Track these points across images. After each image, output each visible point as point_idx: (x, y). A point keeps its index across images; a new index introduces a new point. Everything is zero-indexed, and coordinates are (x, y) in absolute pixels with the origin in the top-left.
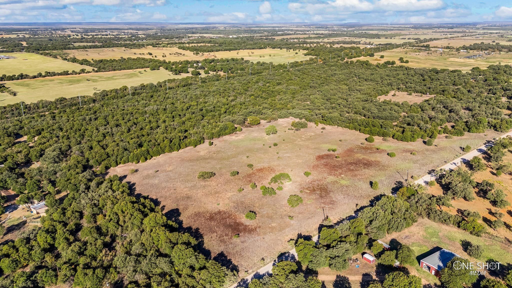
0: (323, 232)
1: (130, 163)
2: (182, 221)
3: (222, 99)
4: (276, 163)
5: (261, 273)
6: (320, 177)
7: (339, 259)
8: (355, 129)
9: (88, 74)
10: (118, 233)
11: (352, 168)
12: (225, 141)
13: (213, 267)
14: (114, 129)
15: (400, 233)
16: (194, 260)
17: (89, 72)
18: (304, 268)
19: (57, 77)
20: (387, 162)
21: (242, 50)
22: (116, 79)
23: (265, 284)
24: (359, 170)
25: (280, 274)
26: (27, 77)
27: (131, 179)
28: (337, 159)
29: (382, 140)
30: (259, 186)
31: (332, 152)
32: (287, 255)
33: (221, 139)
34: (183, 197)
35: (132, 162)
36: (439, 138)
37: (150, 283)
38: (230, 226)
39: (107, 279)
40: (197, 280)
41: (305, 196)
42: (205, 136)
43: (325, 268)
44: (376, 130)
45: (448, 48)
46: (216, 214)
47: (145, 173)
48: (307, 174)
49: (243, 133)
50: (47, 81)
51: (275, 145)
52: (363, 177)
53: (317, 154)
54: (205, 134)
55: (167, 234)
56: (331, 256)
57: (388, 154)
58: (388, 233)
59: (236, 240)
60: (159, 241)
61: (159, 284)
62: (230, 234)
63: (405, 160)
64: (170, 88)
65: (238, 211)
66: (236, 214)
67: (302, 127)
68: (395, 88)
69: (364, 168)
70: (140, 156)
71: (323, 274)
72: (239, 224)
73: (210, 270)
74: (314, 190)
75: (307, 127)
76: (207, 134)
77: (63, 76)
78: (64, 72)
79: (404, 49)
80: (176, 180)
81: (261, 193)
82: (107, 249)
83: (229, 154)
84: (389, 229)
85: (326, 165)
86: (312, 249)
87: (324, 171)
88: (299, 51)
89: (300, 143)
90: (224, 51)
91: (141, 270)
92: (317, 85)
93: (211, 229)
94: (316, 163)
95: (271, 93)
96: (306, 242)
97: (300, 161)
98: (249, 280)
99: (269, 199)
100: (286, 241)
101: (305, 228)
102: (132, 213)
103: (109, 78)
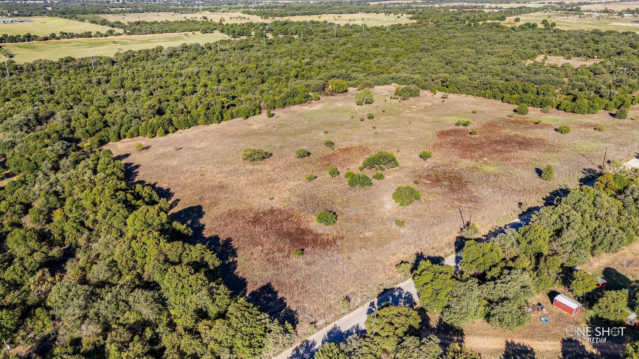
0: (469, 249)
1: (141, 137)
2: (204, 225)
3: (293, 61)
4: (371, 141)
5: (344, 329)
6: (447, 161)
7: (510, 305)
8: (495, 97)
9: (117, 37)
10: (82, 241)
11: (499, 148)
12: (293, 112)
13: (239, 315)
14: (129, 93)
15: (615, 255)
16: (205, 297)
17: (119, 34)
18: (433, 323)
19: (75, 39)
20: (557, 141)
21: (326, 15)
22: (153, 42)
23: (349, 354)
24: (511, 151)
25: (384, 334)
26: (36, 38)
27: (135, 159)
28: (472, 136)
29: (539, 112)
30: (343, 172)
31: (461, 127)
32: (397, 294)
33: (287, 109)
34: (213, 186)
35: (145, 135)
36: (633, 109)
37: (103, 346)
38: (289, 234)
39: (25, 330)
40: (205, 341)
41: (424, 188)
42: (263, 104)
43: (477, 321)
44: (530, 97)
45: (606, 11)
46: (265, 214)
47: (161, 150)
48: (424, 157)
49: (320, 102)
50: (60, 43)
51: (371, 117)
52: (520, 161)
53: (439, 129)
54: (263, 102)
55: (162, 244)
56: (491, 298)
57: (556, 130)
58: (593, 255)
59: (296, 260)
60: (145, 256)
61: (123, 347)
62: (287, 249)
63: (587, 138)
64: (222, 50)
65: (304, 211)
66: (302, 214)
67: (411, 96)
68: (544, 51)
69: (520, 149)
70: (156, 126)
71: (473, 333)
72: (303, 232)
73: (233, 320)
74: (438, 180)
75: (418, 96)
76: (265, 102)
77: (84, 38)
78: (86, 33)
79: (545, 12)
80: (207, 161)
81: (347, 183)
82: (46, 270)
83: (298, 128)
84: (594, 246)
85: (454, 144)
86: (450, 281)
87: (453, 152)
88: (402, 15)
89: (410, 115)
90: (302, 15)
91: (97, 314)
92: (431, 48)
93: (253, 239)
94: (438, 141)
95: (364, 55)
96: (436, 267)
97: (410, 138)
98: (318, 345)
99: (359, 192)
100: (391, 264)
101: (427, 242)
102: (109, 207)
103: (145, 41)
